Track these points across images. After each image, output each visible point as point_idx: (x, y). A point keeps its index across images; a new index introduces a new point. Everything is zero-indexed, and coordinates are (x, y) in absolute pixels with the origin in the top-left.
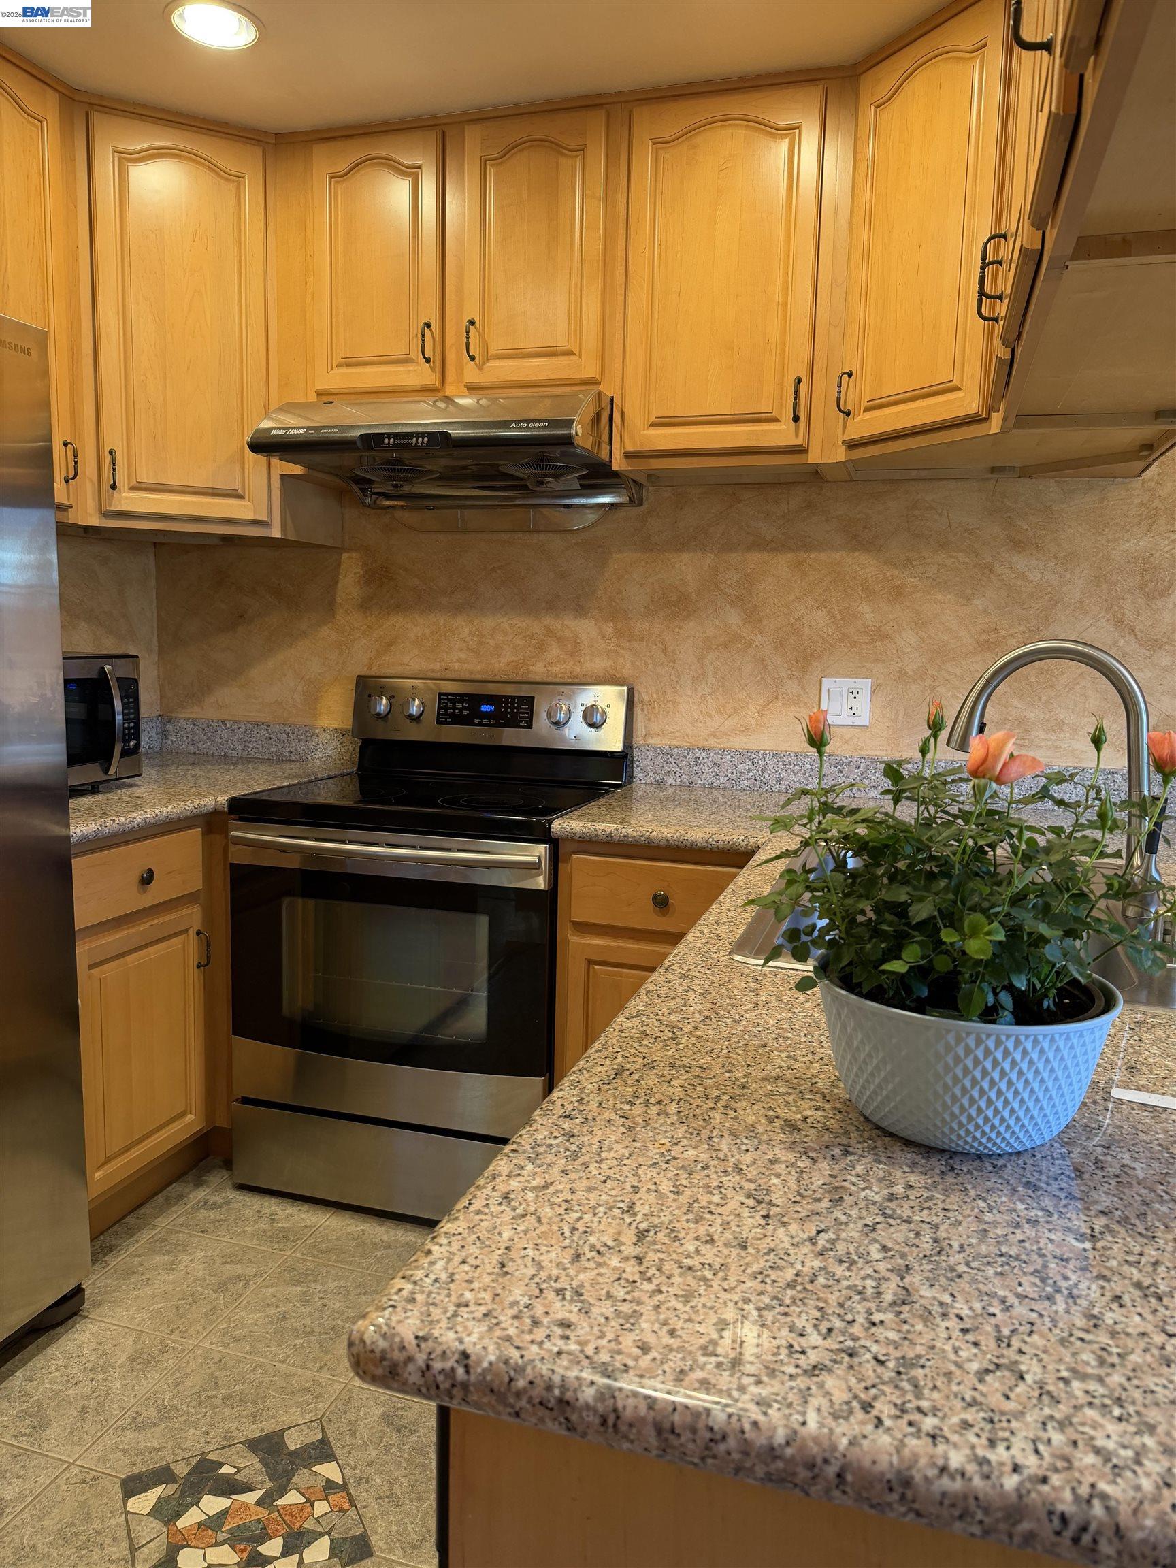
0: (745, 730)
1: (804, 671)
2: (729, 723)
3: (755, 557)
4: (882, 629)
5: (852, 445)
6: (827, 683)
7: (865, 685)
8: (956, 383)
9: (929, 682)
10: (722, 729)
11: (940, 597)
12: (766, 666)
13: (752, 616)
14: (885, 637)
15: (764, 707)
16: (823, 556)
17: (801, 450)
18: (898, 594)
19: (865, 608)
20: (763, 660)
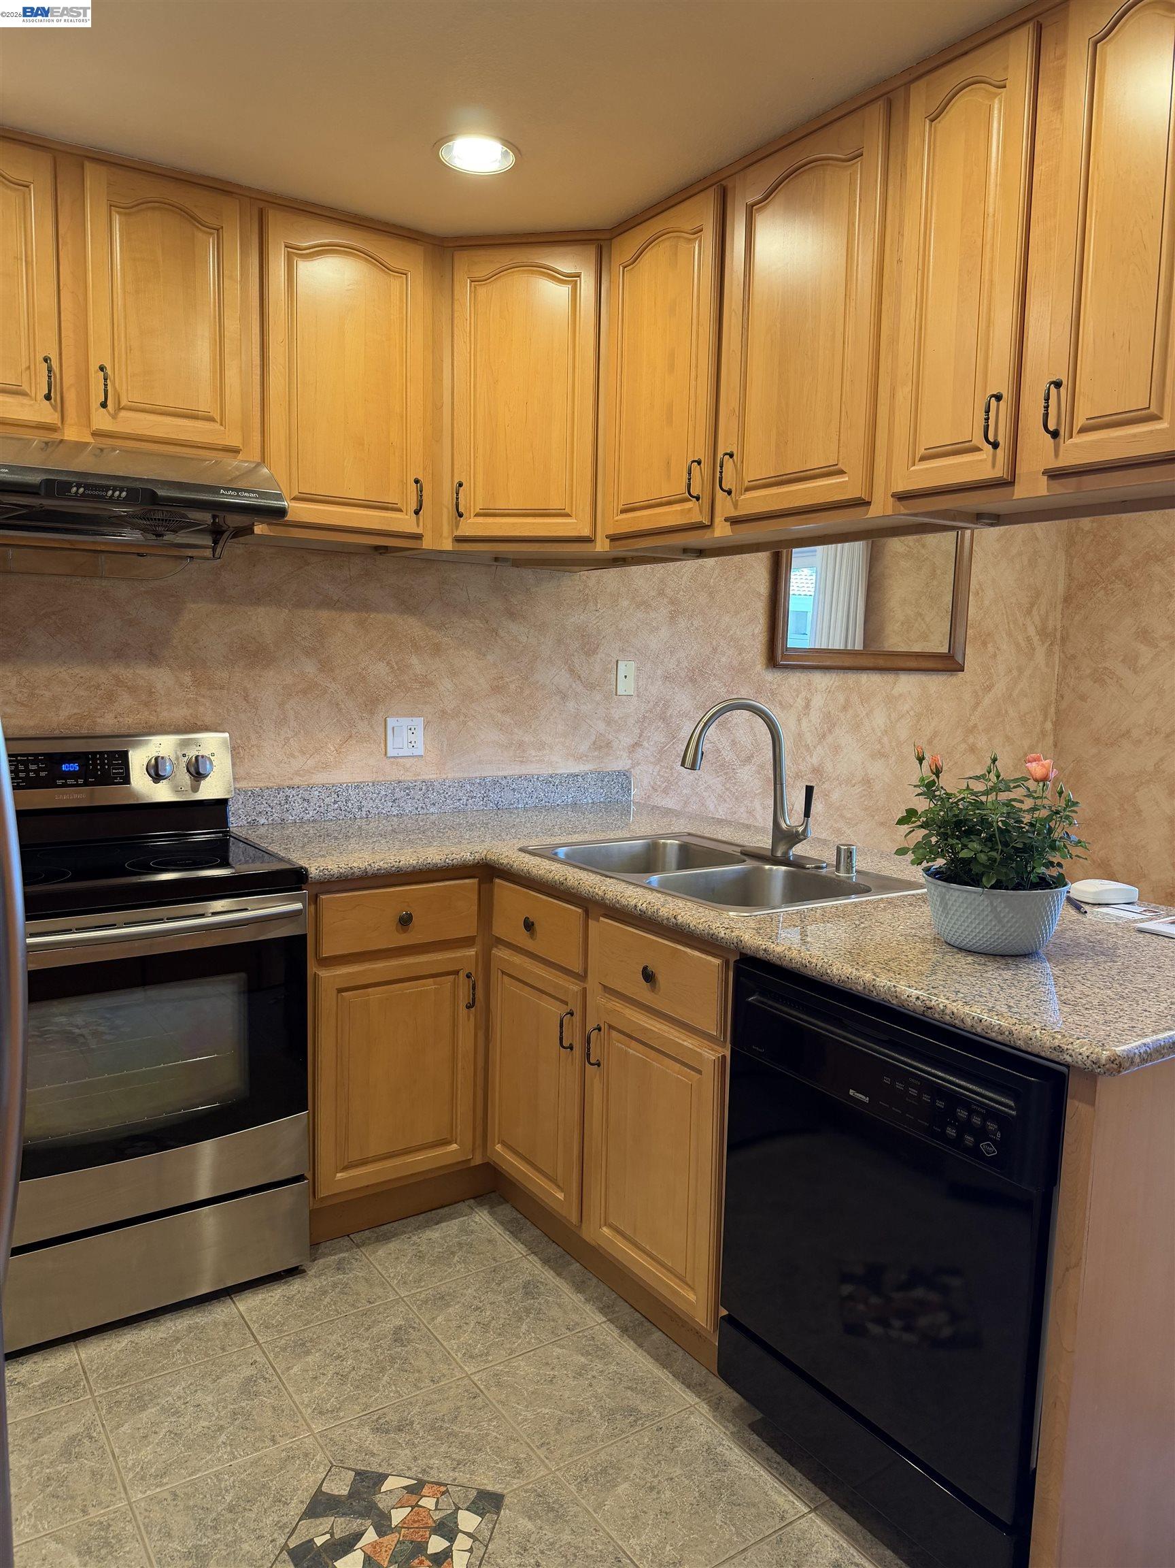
0: (326, 767)
1: (372, 713)
2: (311, 763)
3: (324, 614)
4: (428, 677)
6: (391, 722)
7: (419, 722)
8: (567, 511)
9: (462, 718)
10: (305, 767)
11: (465, 653)
12: (340, 710)
13: (326, 666)
14: (430, 684)
15: (342, 745)
16: (380, 616)
18: (437, 650)
19: (414, 660)
20: (337, 704)
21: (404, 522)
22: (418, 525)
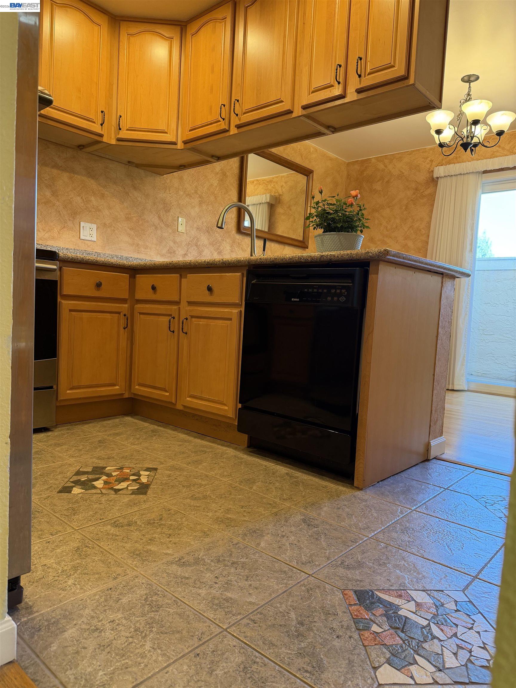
0: (53, 238)
1: (74, 219)
2: (47, 235)
3: (55, 171)
4: (99, 207)
5: (119, 140)
6: (82, 224)
7: (94, 226)
8: (166, 131)
9: (113, 228)
10: (44, 237)
11: (115, 200)
12: (60, 214)
13: (54, 193)
14: (100, 211)
15: (60, 230)
16: (79, 177)
17: (101, 136)
18: (103, 196)
19: (93, 199)
20: (59, 212)
21: (96, 128)
22: (102, 130)
